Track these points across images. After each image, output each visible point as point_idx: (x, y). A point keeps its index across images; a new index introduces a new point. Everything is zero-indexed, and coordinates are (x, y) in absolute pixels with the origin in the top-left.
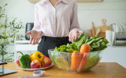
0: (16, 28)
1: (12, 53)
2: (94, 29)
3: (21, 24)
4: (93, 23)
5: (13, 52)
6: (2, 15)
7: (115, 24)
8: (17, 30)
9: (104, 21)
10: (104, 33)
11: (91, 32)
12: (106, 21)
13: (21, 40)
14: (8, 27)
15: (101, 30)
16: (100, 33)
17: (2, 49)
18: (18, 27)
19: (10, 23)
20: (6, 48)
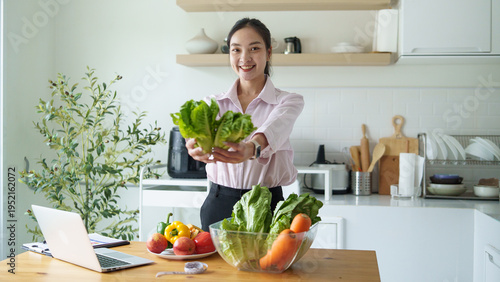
0: (144, 142)
1: (131, 213)
2: (369, 145)
3: (156, 132)
4: (365, 128)
5: (135, 210)
6: (109, 110)
7: (425, 134)
8: (147, 147)
9: (399, 122)
10: (396, 159)
11: (359, 153)
12: (404, 120)
13: (158, 177)
14: (124, 139)
15: (388, 149)
16: (384, 158)
17: (105, 200)
18: (148, 141)
19: (129, 132)
20: (116, 198)
